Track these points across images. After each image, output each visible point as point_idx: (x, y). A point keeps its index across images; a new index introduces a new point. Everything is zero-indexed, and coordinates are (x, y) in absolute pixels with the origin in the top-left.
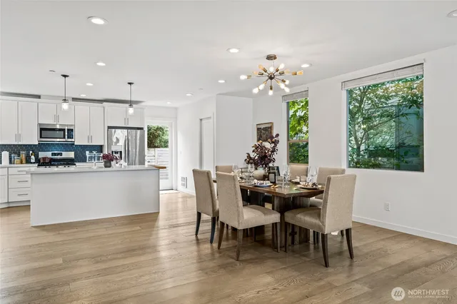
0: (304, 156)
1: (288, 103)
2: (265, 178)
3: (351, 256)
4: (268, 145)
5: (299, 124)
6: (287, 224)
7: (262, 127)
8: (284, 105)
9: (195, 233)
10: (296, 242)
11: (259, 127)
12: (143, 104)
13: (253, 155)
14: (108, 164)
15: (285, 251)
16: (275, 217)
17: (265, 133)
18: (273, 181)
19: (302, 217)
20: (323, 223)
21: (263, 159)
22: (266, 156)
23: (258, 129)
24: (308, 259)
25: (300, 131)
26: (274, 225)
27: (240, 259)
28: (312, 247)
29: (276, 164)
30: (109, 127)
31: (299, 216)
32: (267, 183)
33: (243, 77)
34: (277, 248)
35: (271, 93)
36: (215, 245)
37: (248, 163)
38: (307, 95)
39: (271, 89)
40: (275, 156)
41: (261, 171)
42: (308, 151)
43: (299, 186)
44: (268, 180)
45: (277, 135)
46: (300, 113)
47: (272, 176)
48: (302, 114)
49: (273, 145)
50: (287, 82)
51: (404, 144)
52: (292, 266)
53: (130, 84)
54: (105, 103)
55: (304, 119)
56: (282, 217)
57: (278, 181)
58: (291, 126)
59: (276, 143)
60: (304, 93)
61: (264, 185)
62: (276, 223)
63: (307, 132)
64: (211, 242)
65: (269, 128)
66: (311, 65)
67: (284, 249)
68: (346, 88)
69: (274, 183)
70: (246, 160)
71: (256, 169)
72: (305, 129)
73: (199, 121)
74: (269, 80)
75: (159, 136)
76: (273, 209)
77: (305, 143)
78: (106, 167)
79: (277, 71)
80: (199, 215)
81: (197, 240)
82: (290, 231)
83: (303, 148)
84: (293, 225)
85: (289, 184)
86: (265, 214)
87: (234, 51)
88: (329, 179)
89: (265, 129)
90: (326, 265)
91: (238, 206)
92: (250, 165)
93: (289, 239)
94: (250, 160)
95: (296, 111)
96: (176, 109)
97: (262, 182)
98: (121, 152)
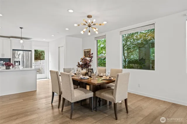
0: (104, 63)
1: (97, 41)
2: (86, 74)
3: (127, 112)
4: (88, 59)
5: (102, 50)
6: (97, 97)
7: (86, 51)
8: (96, 42)
9: (51, 102)
10: (101, 105)
11: (85, 51)
12: (32, 40)
13: (81, 63)
14: (8, 68)
15: (96, 111)
16: (91, 94)
17: (88, 53)
18: (90, 75)
19: (104, 94)
20: (115, 97)
21: (85, 65)
22: (87, 64)
23: (84, 52)
24: (107, 115)
25: (102, 53)
26: (91, 98)
27: (72, 118)
28: (108, 107)
29: (91, 67)
30: (13, 50)
31: (102, 94)
32: (87, 77)
33: (76, 25)
34: (92, 109)
35: (89, 34)
36: (61, 109)
37: (79, 67)
38: (105, 37)
39: (89, 32)
40: (91, 64)
41: (85, 71)
42: (105, 61)
43: (102, 78)
44: (88, 75)
45: (92, 54)
46: (102, 46)
47: (89, 73)
48: (103, 46)
49: (90, 58)
50: (97, 29)
51: (143, 58)
52: (99, 120)
53: (21, 28)
54: (11, 38)
55: (104, 48)
56: (94, 94)
57: (93, 75)
58: (98, 50)
59: (92, 57)
60: (104, 36)
61: (86, 78)
62: (91, 97)
63: (105, 53)
64: (59, 108)
65: (89, 51)
66: (107, 22)
67: (95, 109)
68: (122, 34)
69: (90, 76)
70: (77, 65)
71: (82, 70)
72: (104, 52)
73: (58, 48)
74: (89, 27)
75: (42, 55)
76: (90, 90)
77: (104, 58)
78: (6, 69)
79: (92, 23)
80: (53, 93)
81: (52, 106)
82: (98, 100)
83: (103, 60)
84: (100, 98)
85: (97, 77)
86: (86, 93)
87: (71, 11)
88: (118, 76)
89: (88, 52)
90: (116, 119)
91: (71, 90)
92: (79, 68)
93: (98, 104)
94: (79, 66)
95: (101, 44)
96: (48, 42)
97: (84, 76)
98: (20, 62)
